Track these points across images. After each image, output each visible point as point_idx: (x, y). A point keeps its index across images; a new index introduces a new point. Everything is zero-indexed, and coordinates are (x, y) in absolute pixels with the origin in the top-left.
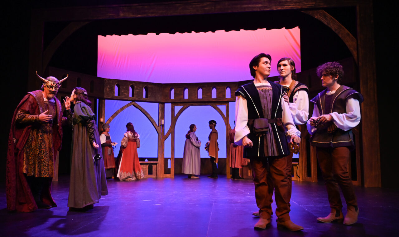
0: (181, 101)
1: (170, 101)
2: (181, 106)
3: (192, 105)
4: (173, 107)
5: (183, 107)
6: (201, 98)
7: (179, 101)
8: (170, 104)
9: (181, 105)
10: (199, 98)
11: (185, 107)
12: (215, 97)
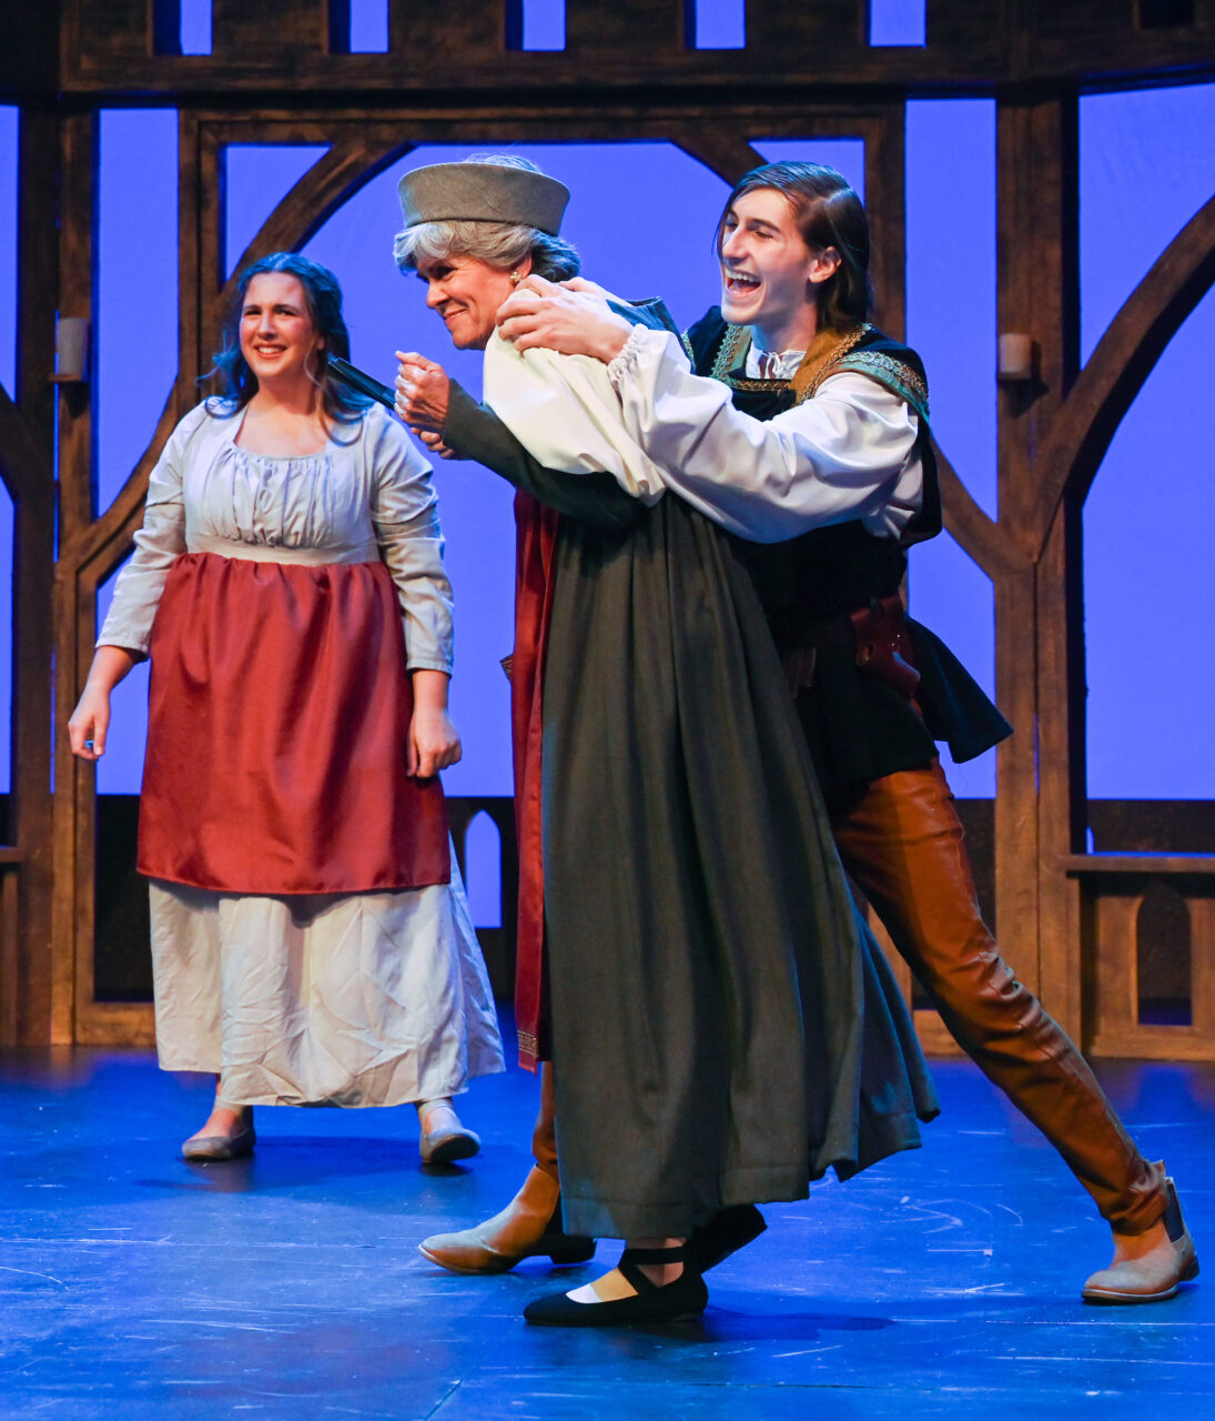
0: (307, 83)
1: (161, 86)
2: (298, 141)
3: (443, 135)
4: (208, 166)
5: (323, 165)
6: (557, 43)
7: (275, 83)
8: (168, 118)
9: (312, 132)
10: (529, 43)
11: (355, 154)
12: (736, 40)
